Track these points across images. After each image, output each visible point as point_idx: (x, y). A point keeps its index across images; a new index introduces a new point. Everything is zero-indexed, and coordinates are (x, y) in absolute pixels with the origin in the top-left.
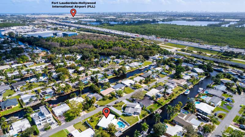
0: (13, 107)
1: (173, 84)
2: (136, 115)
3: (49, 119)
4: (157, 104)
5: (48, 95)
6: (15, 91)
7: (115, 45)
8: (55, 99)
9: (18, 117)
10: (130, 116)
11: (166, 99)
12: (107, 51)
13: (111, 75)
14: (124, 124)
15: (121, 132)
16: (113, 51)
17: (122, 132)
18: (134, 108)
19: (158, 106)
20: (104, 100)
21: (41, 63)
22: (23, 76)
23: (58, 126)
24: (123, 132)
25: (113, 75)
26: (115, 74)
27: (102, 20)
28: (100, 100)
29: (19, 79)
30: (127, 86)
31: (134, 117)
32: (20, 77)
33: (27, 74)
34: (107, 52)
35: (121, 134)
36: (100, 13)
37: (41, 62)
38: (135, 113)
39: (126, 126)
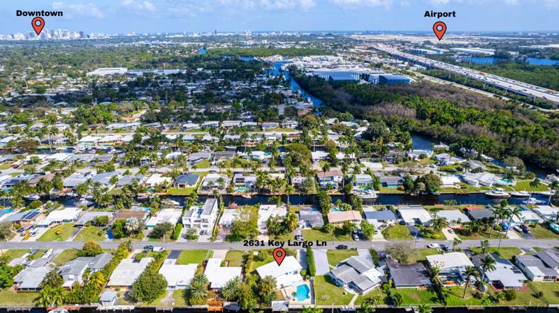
0: (187, 186)
1: (546, 265)
2: (352, 291)
3: (205, 224)
4: (435, 293)
5: (244, 186)
6: (211, 165)
7: (472, 118)
8: (248, 196)
9: (178, 203)
10: (339, 286)
11: (476, 296)
12: (439, 130)
13: (392, 187)
14: (310, 294)
15: (287, 305)
16: (457, 132)
17: (290, 307)
18: (359, 273)
19: (434, 300)
20: (323, 230)
21: (289, 127)
22: (243, 144)
23: (209, 241)
24: (290, 309)
25: (399, 189)
26: (403, 187)
27: (512, 53)
28: (314, 229)
29: (235, 147)
30: (403, 223)
31: (344, 294)
32: (237, 145)
33: (251, 141)
34: (440, 133)
35: (285, 309)
36: (530, 35)
37: (290, 125)
38: (352, 285)
39: (309, 300)
